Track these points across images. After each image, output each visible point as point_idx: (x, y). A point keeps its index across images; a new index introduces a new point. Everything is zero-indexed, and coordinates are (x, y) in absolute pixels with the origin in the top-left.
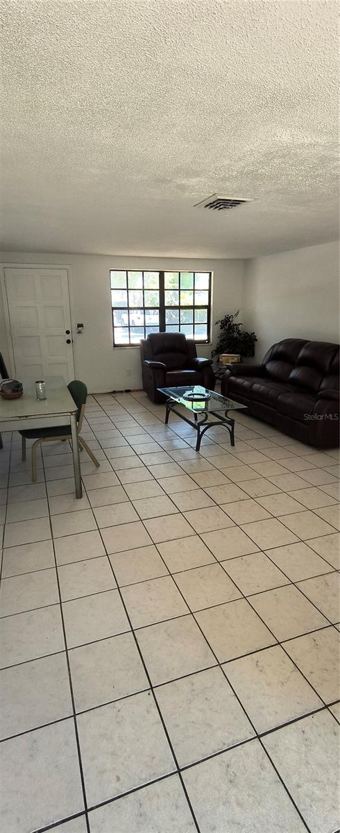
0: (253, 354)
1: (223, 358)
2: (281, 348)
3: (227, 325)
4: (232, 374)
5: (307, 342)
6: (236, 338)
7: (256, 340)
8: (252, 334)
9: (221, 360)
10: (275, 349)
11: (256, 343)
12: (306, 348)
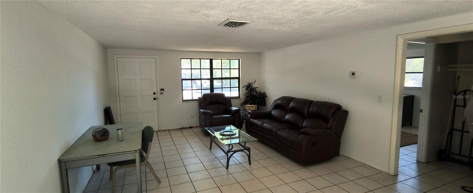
0: (265, 104)
1: (247, 107)
2: (279, 102)
3: (249, 88)
4: (252, 117)
5: (294, 98)
6: (255, 96)
7: (267, 97)
8: (264, 93)
9: (246, 108)
10: (276, 102)
11: (266, 98)
12: (293, 102)
